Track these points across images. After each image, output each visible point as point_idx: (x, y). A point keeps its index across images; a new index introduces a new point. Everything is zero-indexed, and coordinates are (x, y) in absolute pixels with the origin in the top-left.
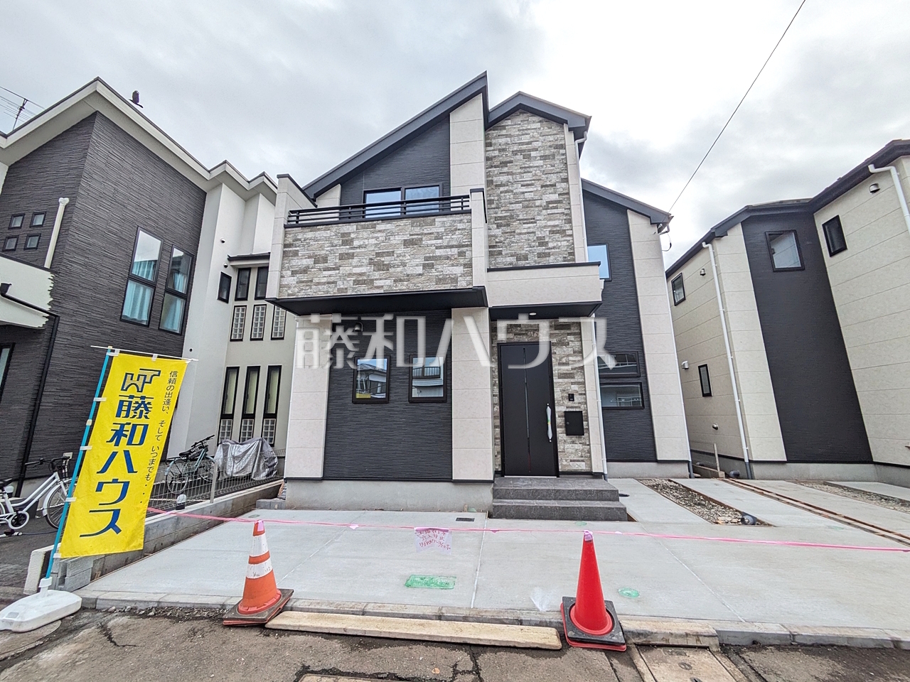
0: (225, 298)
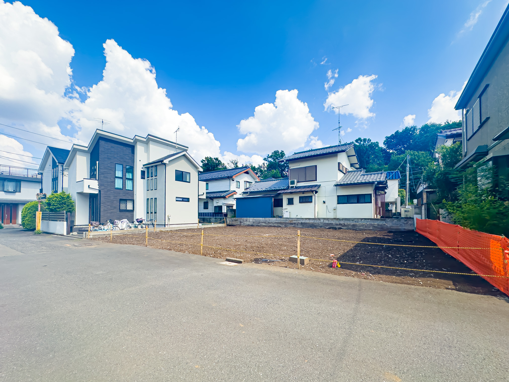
0: (144, 178)
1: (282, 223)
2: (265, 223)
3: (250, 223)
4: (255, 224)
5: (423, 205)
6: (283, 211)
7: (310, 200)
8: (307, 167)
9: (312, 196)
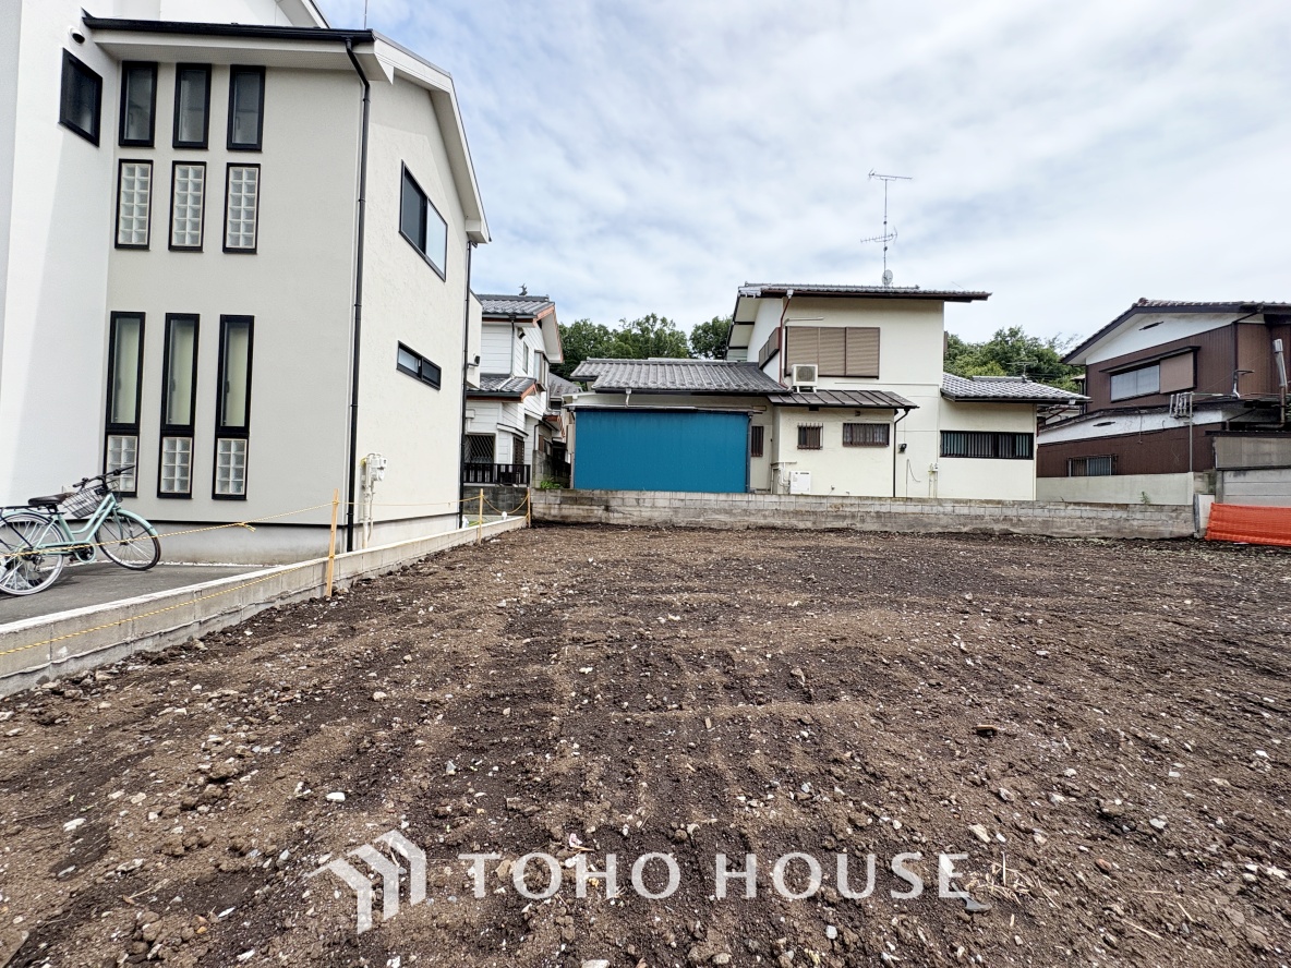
0: (87, 128)
5: (1240, 470)
6: (784, 471)
7: (879, 439)
8: (850, 328)
9: (888, 425)
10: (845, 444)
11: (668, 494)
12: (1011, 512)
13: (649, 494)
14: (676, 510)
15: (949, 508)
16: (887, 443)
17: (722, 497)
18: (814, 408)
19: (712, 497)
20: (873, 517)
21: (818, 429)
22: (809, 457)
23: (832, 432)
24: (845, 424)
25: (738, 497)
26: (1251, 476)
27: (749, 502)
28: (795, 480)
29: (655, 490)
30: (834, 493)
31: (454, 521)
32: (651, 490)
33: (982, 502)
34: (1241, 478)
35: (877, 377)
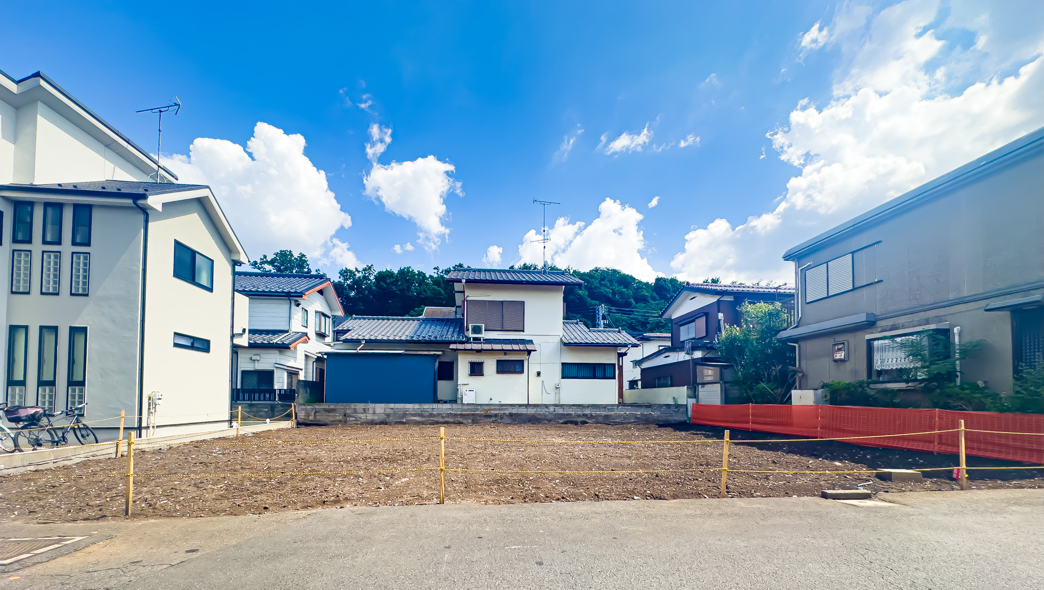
1: (465, 415)
2: (421, 415)
3: (376, 418)
4: (391, 418)
5: (704, 384)
6: (462, 389)
7: (518, 368)
8: (505, 301)
9: (522, 361)
10: (498, 372)
11: (383, 405)
12: (587, 412)
13: (371, 406)
14: (388, 415)
15: (551, 409)
16: (522, 372)
17: (417, 406)
18: (479, 351)
19: (409, 406)
20: (507, 416)
21: (481, 364)
22: (475, 381)
23: (490, 366)
24: (498, 361)
25: (426, 406)
26: (708, 387)
27: (433, 409)
28: (466, 395)
29: (376, 403)
30: (491, 402)
31: (227, 424)
32: (372, 402)
33: (570, 405)
34: (704, 389)
35: (523, 331)
